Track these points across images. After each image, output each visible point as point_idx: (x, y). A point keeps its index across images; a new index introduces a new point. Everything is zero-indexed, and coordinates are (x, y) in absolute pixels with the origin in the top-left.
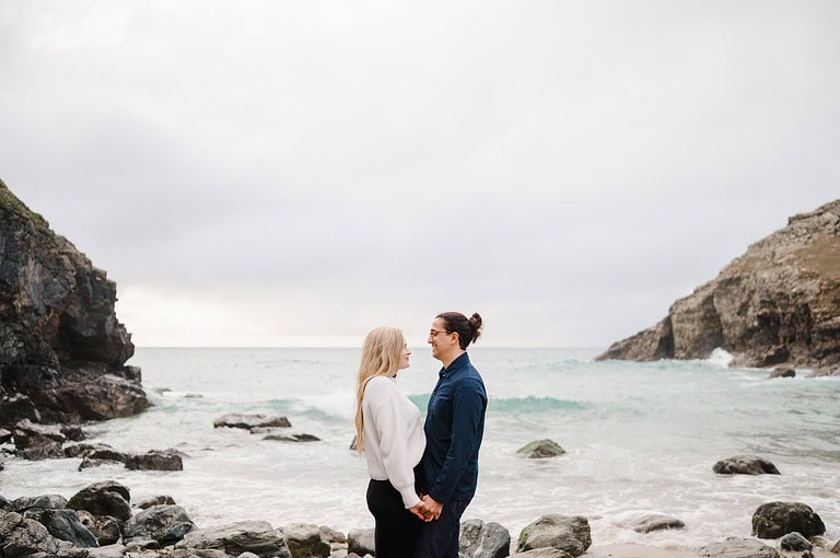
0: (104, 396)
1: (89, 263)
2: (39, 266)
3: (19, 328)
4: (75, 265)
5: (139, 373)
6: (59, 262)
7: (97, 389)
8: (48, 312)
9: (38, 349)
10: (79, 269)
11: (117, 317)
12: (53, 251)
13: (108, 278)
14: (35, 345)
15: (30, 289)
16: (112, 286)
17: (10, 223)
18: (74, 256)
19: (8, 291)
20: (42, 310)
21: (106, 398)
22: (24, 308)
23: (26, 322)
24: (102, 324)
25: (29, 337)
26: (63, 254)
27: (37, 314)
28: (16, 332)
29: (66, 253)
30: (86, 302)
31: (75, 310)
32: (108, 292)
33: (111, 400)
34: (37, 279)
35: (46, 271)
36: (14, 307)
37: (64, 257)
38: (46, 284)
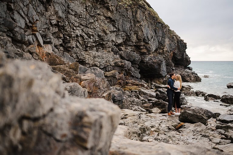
0: (188, 76)
1: (180, 38)
2: (168, 39)
3: (164, 56)
4: (177, 38)
5: (192, 69)
6: (173, 38)
7: (186, 74)
8: (171, 52)
9: (169, 62)
10: (178, 40)
11: (186, 53)
12: (171, 35)
13: (184, 42)
14: (168, 61)
15: (167, 46)
16: (185, 44)
17: (163, 27)
18: (176, 36)
19: (163, 46)
20: (169, 52)
21: (189, 76)
22: (166, 51)
23: (166, 55)
24: (183, 55)
25: (167, 59)
26: (174, 35)
27: (169, 53)
28: (164, 57)
29: (175, 35)
30: (179, 49)
31: (176, 51)
32: (184, 46)
33: (190, 77)
34: (168, 43)
35: (170, 41)
36: (164, 51)
37: (174, 36)
38: (170, 44)
